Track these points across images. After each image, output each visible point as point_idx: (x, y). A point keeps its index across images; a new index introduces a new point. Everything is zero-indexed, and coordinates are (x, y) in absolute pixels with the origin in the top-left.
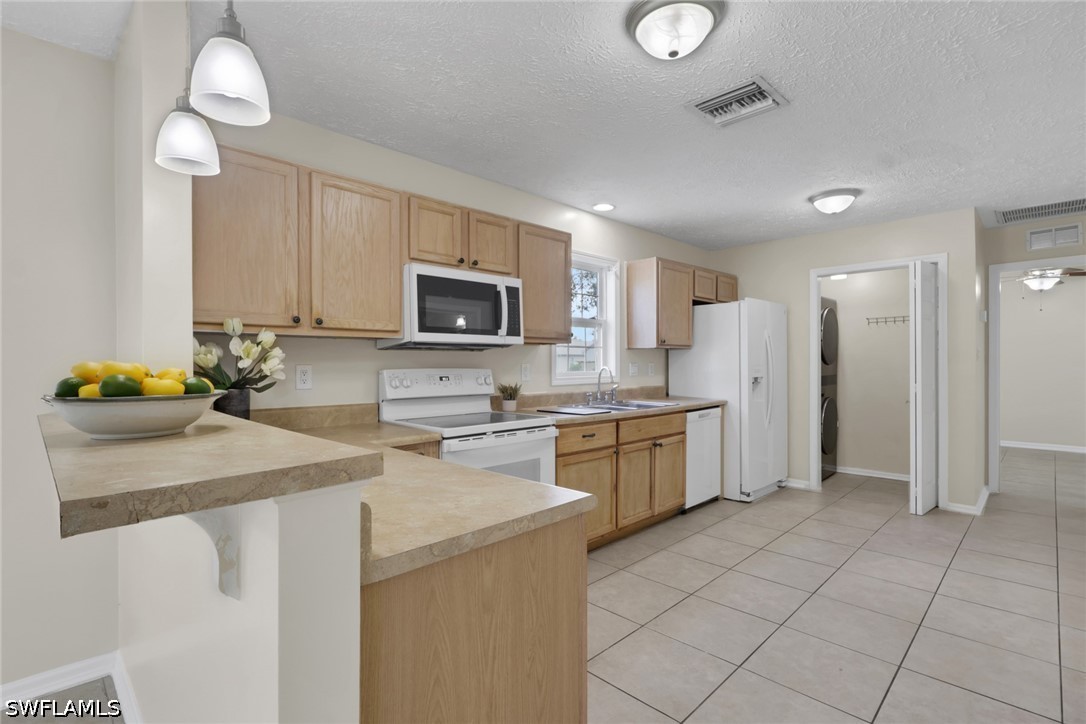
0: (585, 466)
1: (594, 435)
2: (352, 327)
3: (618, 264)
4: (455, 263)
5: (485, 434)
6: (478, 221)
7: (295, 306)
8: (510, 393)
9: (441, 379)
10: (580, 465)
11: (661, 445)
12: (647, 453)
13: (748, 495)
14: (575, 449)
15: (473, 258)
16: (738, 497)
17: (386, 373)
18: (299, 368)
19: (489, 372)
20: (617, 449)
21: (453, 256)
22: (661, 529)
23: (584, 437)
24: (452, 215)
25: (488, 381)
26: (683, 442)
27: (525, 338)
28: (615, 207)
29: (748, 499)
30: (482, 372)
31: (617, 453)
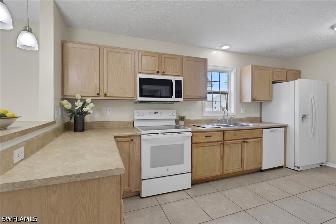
0: (207, 148)
1: (211, 136)
2: (117, 96)
3: (235, 69)
4: (156, 73)
5: (159, 133)
6: (165, 58)
7: (98, 90)
8: (182, 119)
9: (155, 113)
10: (204, 148)
11: (247, 142)
12: (240, 145)
13: (299, 168)
14: (201, 141)
15: (163, 71)
16: (293, 168)
17: (135, 111)
18: (108, 109)
19: (175, 111)
20: (223, 142)
21: (155, 71)
22: (247, 177)
23: (206, 137)
24: (155, 56)
25: (173, 114)
26: (261, 141)
27: (184, 98)
28: (230, 47)
29: (299, 170)
30: (172, 111)
31: (223, 144)
